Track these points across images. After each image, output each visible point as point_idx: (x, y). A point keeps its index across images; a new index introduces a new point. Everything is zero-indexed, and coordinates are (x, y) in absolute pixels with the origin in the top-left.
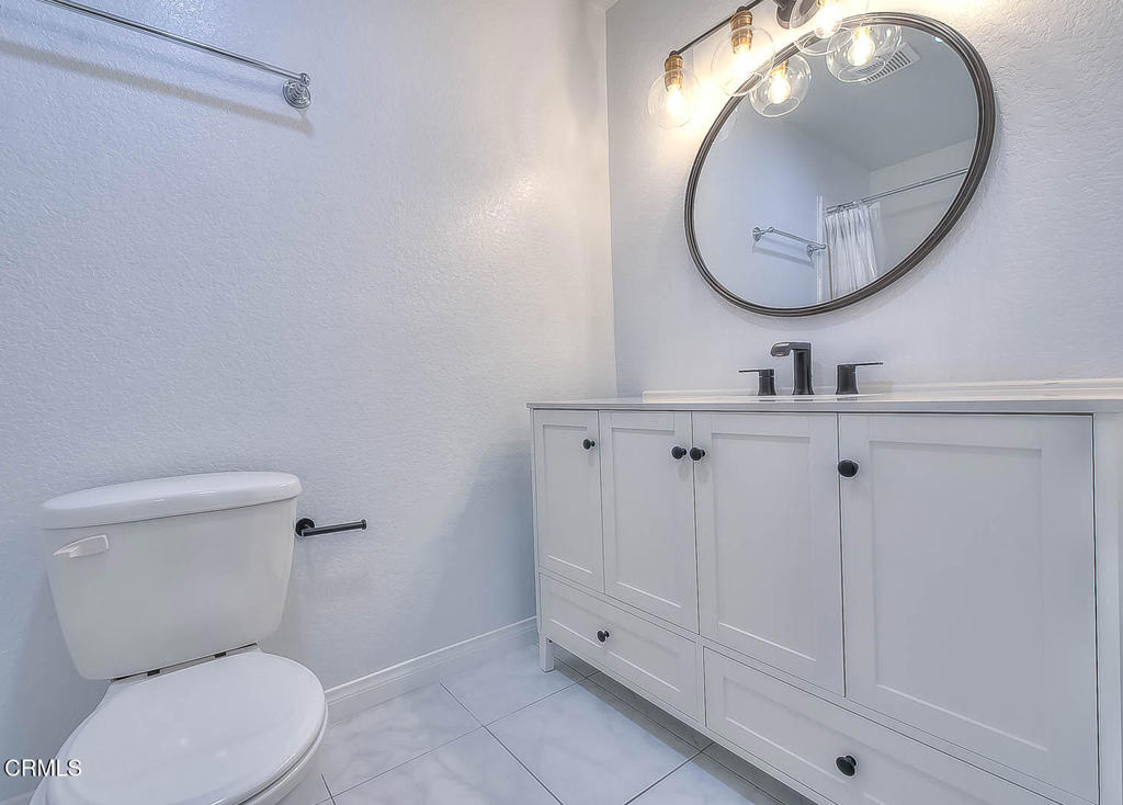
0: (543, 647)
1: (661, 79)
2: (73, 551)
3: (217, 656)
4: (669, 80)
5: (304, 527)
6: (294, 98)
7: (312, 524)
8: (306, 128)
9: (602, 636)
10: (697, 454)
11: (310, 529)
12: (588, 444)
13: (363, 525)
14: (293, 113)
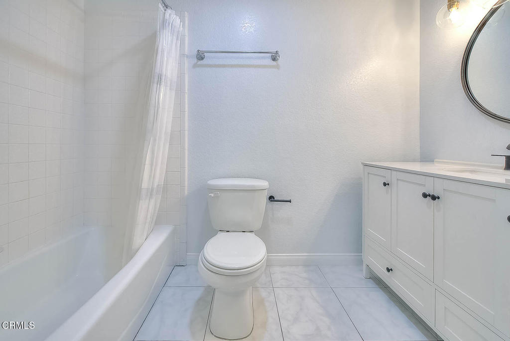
0: (364, 267)
1: (445, 7)
2: (212, 195)
3: (243, 232)
4: (450, 6)
5: (271, 198)
6: (274, 59)
7: (274, 198)
8: (278, 67)
9: (388, 270)
10: (434, 198)
11: (273, 199)
12: (385, 184)
13: (290, 201)
14: (274, 63)
